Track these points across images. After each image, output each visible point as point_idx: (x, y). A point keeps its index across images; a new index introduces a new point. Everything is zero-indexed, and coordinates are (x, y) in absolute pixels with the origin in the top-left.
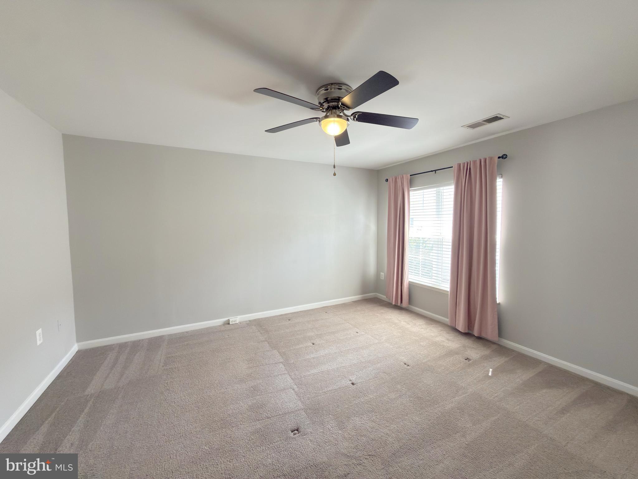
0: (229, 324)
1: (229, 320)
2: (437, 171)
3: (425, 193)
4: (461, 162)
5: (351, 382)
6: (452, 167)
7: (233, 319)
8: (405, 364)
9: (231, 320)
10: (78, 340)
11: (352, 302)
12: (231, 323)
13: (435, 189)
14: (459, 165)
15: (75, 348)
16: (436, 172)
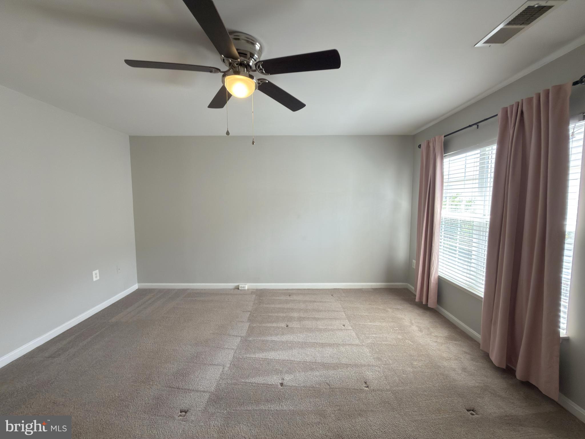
0: (239, 289)
1: (239, 286)
2: (479, 124)
3: (468, 158)
4: (507, 105)
5: (280, 382)
6: (497, 115)
7: (242, 286)
8: (366, 383)
9: (240, 286)
10: (139, 282)
11: (372, 289)
12: (240, 289)
13: (478, 151)
14: (505, 110)
15: (135, 287)
16: (478, 126)
